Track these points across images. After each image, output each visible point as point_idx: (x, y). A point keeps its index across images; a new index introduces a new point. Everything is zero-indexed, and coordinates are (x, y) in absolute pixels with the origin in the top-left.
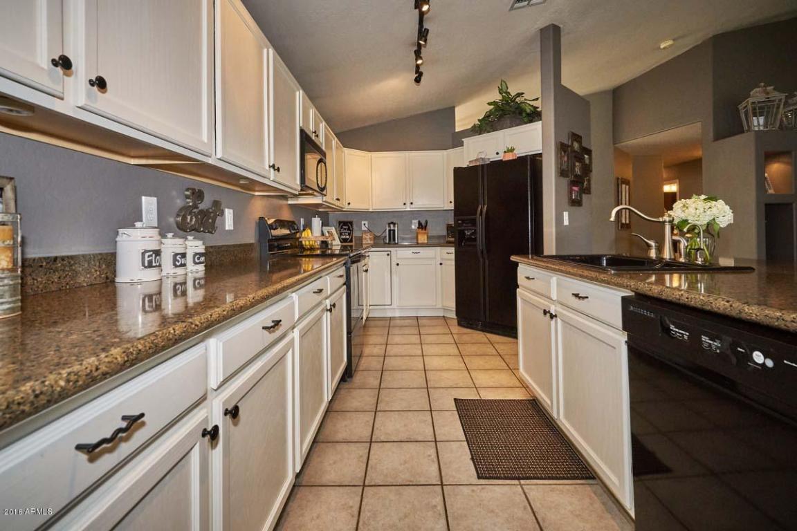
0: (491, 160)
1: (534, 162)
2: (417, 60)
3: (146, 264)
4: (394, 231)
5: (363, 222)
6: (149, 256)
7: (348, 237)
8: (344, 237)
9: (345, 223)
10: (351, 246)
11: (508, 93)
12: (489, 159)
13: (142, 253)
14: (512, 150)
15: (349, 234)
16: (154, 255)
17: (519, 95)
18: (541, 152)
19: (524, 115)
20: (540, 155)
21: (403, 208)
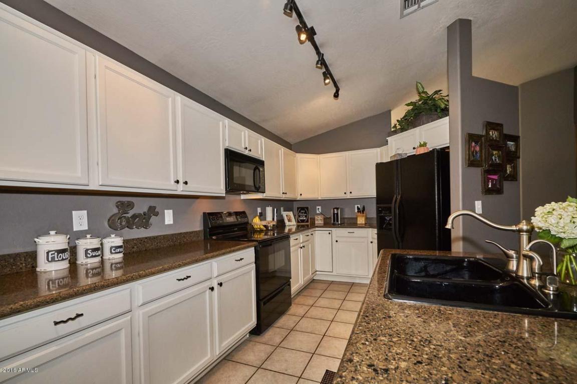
0: (408, 155)
1: (443, 155)
2: (325, 80)
3: (50, 260)
4: (337, 214)
5: (318, 207)
6: (52, 254)
7: (305, 218)
8: (302, 218)
9: (302, 209)
10: (308, 226)
11: (426, 93)
12: (406, 154)
13: (47, 252)
14: (425, 145)
15: (306, 216)
16: (56, 253)
17: (436, 92)
18: (448, 145)
19: (439, 111)
20: (448, 148)
21: (344, 196)
